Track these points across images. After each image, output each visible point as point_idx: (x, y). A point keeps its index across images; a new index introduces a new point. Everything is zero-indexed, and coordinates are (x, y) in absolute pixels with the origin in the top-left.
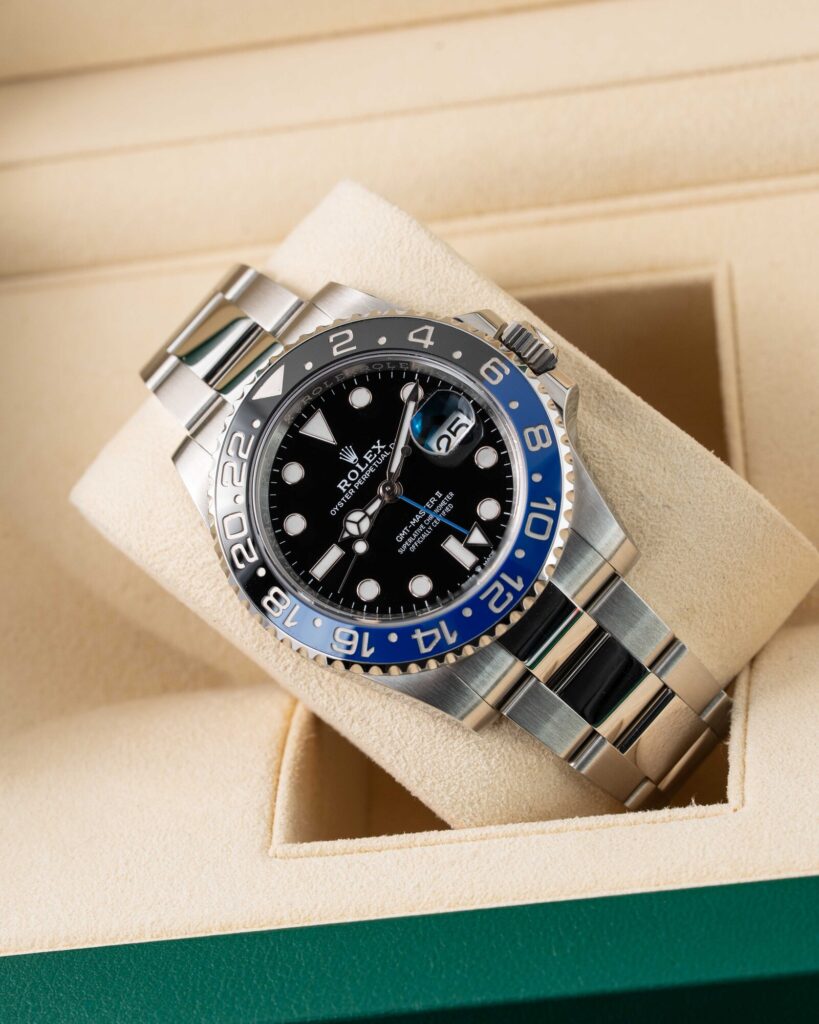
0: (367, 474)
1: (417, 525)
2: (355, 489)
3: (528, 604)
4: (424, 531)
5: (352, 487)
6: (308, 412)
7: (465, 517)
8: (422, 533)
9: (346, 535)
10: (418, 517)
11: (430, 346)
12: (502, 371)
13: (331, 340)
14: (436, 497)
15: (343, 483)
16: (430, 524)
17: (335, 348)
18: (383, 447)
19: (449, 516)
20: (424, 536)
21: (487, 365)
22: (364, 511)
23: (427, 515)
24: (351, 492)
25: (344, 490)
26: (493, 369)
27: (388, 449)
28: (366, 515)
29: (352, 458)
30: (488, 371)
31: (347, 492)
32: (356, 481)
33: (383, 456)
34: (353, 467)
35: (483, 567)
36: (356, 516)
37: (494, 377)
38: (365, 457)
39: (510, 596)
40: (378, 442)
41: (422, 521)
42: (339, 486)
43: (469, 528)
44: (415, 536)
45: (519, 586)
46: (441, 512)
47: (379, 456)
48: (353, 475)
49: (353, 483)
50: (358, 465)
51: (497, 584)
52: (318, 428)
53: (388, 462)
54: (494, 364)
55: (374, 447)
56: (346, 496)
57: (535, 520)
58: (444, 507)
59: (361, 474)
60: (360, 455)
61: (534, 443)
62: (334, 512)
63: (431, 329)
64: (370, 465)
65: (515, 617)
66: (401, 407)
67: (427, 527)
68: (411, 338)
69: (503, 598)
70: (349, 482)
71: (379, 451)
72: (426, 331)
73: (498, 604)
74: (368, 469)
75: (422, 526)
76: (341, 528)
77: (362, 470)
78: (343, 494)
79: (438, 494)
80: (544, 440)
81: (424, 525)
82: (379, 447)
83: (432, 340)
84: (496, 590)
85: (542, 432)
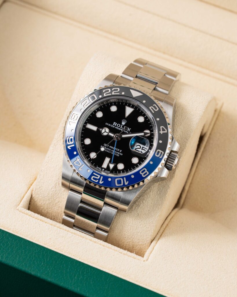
0: (120, 129)
1: (110, 148)
2: (115, 127)
3: (97, 187)
4: (109, 151)
5: (115, 126)
6: (133, 107)
7: (116, 160)
8: (108, 150)
9: (101, 130)
10: (112, 148)
11: (161, 133)
12: (160, 156)
13: (154, 105)
14: (120, 151)
15: (115, 124)
16: (112, 152)
17: (152, 107)
18: (129, 131)
19: (115, 156)
20: (108, 151)
21: (160, 151)
22: (109, 132)
23: (113, 150)
24: (114, 127)
25: (114, 124)
26: (160, 153)
27: (129, 132)
28: (108, 133)
29: (123, 123)
30: (159, 152)
31: (113, 125)
32: (117, 127)
33: (127, 132)
34: (121, 124)
35: (104, 171)
36: (107, 130)
37: (158, 154)
38: (125, 127)
39: (97, 181)
40: (130, 129)
41: (112, 149)
42: (114, 123)
43: (114, 163)
44: (107, 149)
45: (101, 182)
46: (116, 153)
47: (126, 131)
48: (119, 125)
49: (116, 126)
50: (122, 126)
51: (99, 176)
52: (129, 111)
53: (126, 134)
54: (161, 153)
55: (128, 128)
56: (112, 126)
57: (120, 180)
58: (118, 154)
59: (120, 127)
60: (125, 125)
61: (142, 172)
62: (107, 124)
63: (166, 132)
64: (123, 129)
65: (92, 185)
66: (142, 131)
67: (111, 151)
68: (161, 127)
69: (96, 179)
70: (116, 125)
71: (128, 130)
72: (165, 131)
73: (94, 178)
74: (122, 129)
75: (110, 149)
76: (102, 128)
77: (121, 127)
78: (112, 124)
79: (121, 151)
80: (144, 175)
81: (111, 150)
82: (129, 130)
83: (163, 133)
84: (97, 177)
85: (146, 173)
